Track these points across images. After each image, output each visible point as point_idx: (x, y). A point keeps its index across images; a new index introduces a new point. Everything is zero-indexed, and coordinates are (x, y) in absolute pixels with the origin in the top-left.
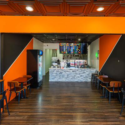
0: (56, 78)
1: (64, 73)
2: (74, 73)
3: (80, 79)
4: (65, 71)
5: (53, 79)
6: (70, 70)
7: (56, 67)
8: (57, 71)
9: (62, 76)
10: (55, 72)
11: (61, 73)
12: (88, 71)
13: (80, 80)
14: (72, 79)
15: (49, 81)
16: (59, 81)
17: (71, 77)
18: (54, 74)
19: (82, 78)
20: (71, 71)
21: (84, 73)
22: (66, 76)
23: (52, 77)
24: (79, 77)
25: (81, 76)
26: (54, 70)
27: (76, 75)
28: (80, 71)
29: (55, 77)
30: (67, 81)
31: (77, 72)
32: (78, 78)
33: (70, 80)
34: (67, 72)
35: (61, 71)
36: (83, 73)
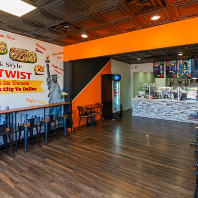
0: (142, 112)
1: (153, 106)
2: (169, 106)
3: (180, 117)
4: (156, 103)
5: (137, 113)
6: (163, 101)
7: (143, 97)
8: (143, 103)
9: (149, 110)
10: (140, 103)
11: (149, 105)
12: (195, 106)
13: (181, 119)
14: (165, 115)
15: (133, 115)
16: (146, 116)
17: (164, 113)
18: (139, 107)
19: (183, 117)
20: (165, 104)
21: (188, 108)
22: (156, 111)
23: (136, 111)
24: (177, 114)
25: (182, 113)
26: (139, 101)
27: (173, 110)
28: (181, 104)
29: (140, 111)
30: (158, 117)
31: (175, 106)
32: (177, 116)
33: (162, 116)
34: (158, 105)
35: (149, 103)
36: (186, 108)
